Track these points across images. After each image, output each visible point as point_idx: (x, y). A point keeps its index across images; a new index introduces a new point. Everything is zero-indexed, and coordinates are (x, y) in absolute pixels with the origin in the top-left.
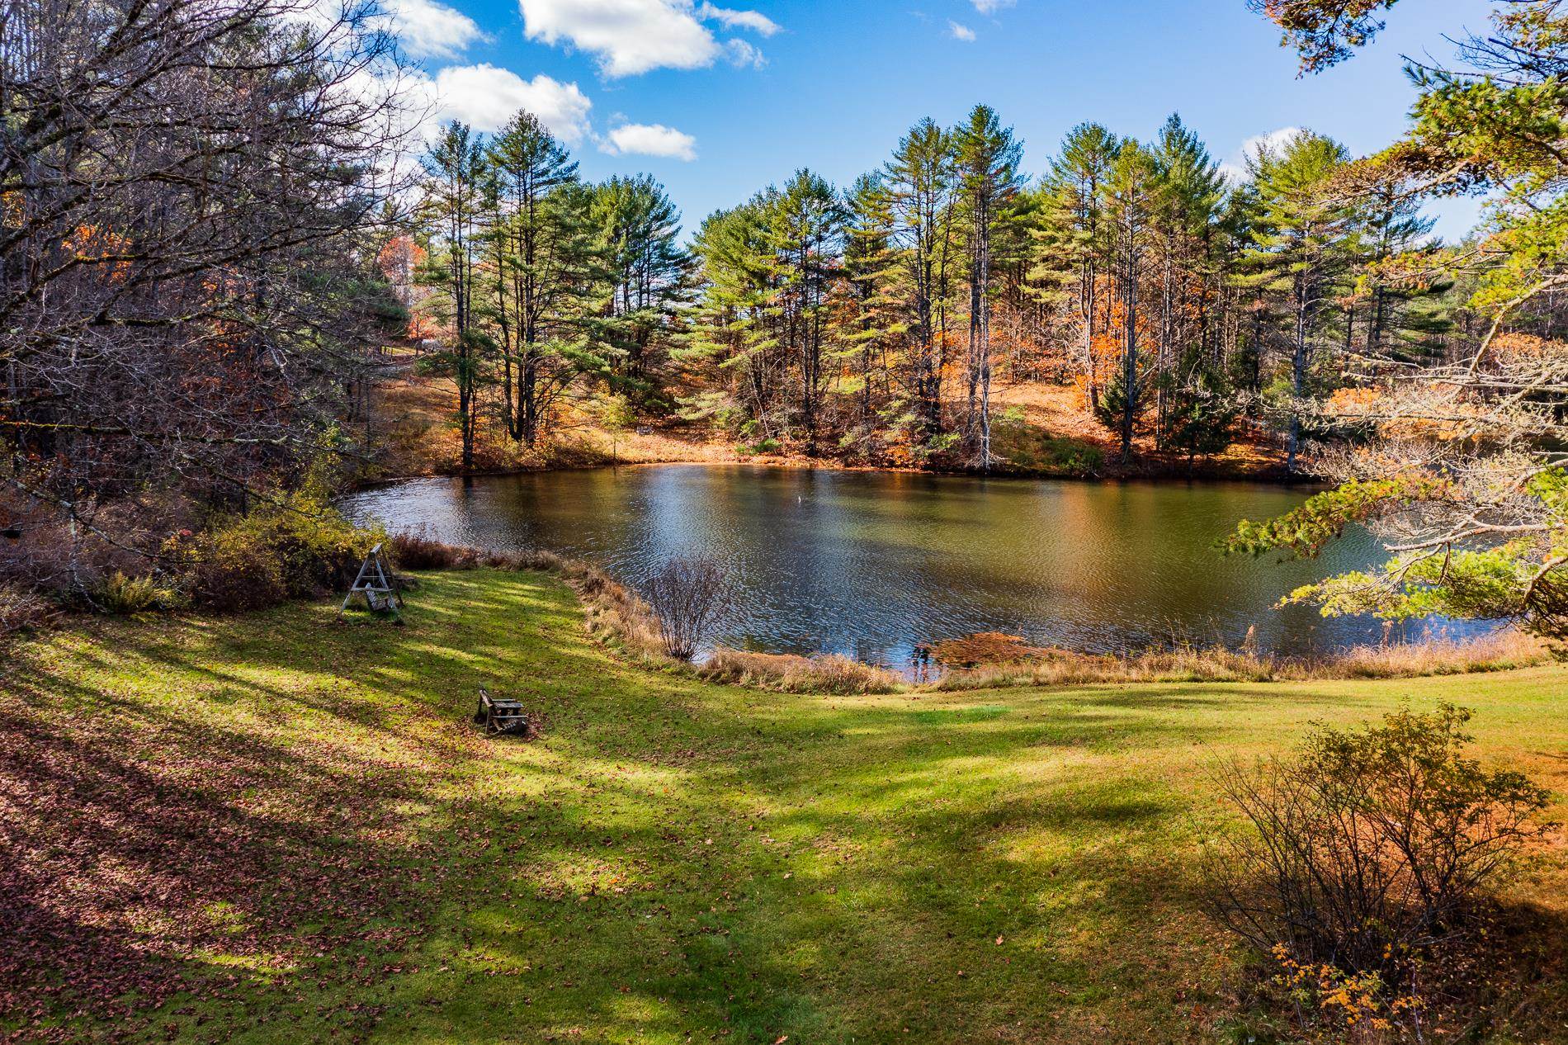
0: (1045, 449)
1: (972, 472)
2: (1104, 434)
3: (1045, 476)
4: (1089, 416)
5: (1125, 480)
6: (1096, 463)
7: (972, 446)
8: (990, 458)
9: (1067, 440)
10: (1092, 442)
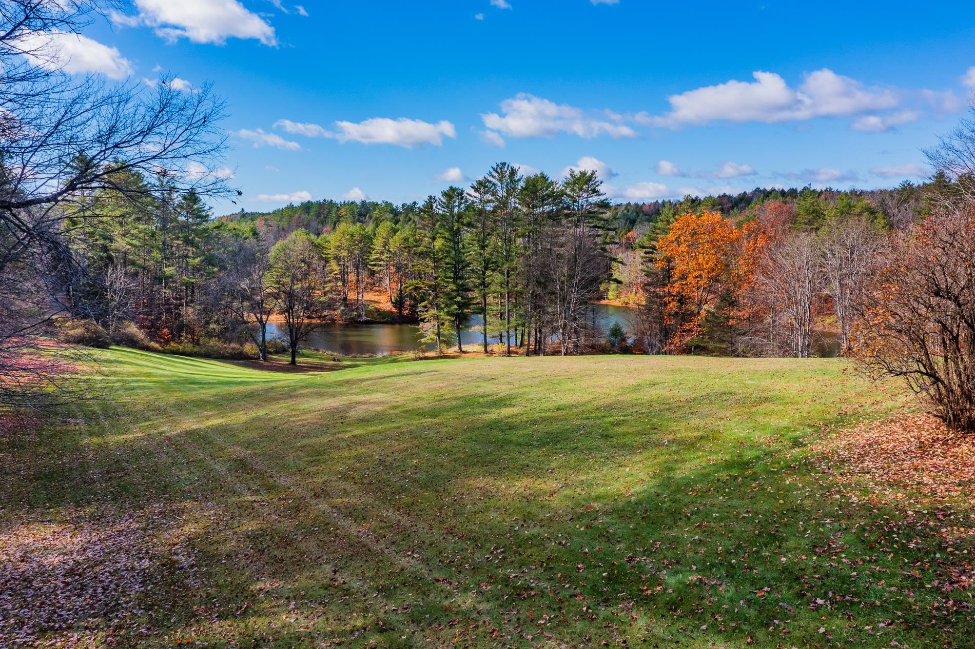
0: (379, 315)
1: (360, 322)
2: (394, 310)
3: (380, 323)
4: (389, 304)
5: (401, 323)
6: (393, 318)
7: (360, 315)
8: (364, 318)
9: (385, 312)
10: (392, 312)
